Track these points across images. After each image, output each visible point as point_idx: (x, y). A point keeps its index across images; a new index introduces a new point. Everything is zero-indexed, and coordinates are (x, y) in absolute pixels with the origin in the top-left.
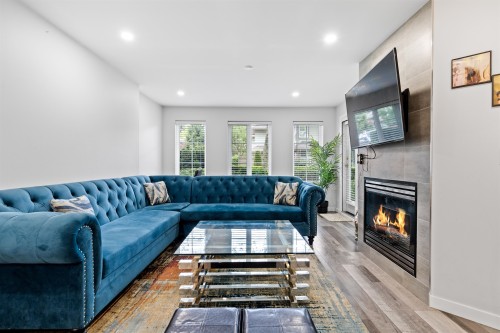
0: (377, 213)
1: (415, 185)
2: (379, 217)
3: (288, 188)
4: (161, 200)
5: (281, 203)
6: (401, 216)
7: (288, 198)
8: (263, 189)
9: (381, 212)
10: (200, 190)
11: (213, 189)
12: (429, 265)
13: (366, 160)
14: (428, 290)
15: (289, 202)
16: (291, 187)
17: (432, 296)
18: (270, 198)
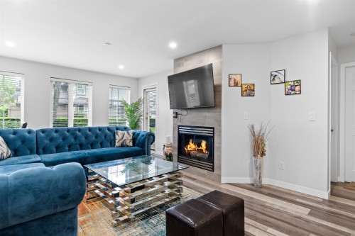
0: (188, 144)
1: (213, 128)
2: (189, 146)
3: (126, 135)
4: (5, 155)
5: (122, 146)
6: (204, 144)
7: (128, 141)
8: (105, 137)
9: (191, 143)
10: (47, 142)
11: (61, 140)
12: (220, 165)
13: (179, 116)
14: (220, 176)
15: (128, 144)
16: (129, 134)
17: (222, 178)
18: (112, 143)
